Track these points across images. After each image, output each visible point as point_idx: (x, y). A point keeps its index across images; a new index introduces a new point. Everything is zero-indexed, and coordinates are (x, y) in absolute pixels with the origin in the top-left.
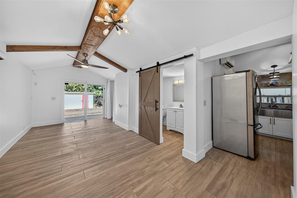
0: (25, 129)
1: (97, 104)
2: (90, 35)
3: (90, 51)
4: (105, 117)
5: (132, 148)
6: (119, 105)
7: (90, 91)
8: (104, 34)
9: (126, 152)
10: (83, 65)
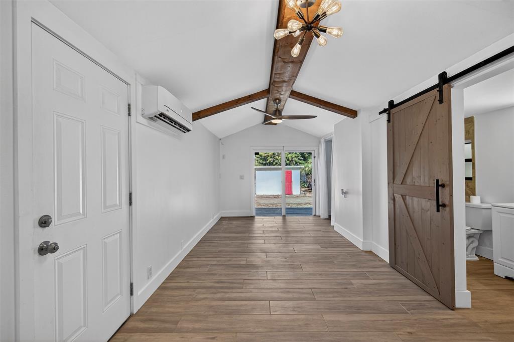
0: (214, 218)
1: (308, 187)
2: (279, 64)
3: (282, 93)
4: (317, 215)
5: (367, 292)
6: (342, 190)
7: (296, 163)
8: (293, 55)
9: (350, 297)
10: (274, 119)
